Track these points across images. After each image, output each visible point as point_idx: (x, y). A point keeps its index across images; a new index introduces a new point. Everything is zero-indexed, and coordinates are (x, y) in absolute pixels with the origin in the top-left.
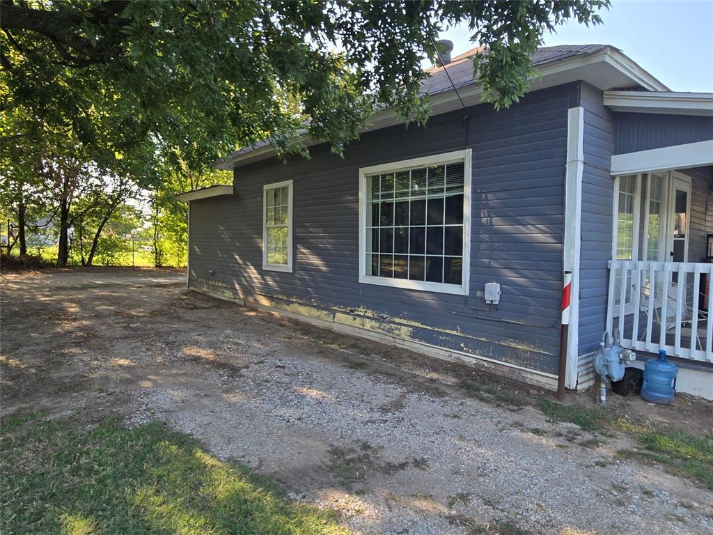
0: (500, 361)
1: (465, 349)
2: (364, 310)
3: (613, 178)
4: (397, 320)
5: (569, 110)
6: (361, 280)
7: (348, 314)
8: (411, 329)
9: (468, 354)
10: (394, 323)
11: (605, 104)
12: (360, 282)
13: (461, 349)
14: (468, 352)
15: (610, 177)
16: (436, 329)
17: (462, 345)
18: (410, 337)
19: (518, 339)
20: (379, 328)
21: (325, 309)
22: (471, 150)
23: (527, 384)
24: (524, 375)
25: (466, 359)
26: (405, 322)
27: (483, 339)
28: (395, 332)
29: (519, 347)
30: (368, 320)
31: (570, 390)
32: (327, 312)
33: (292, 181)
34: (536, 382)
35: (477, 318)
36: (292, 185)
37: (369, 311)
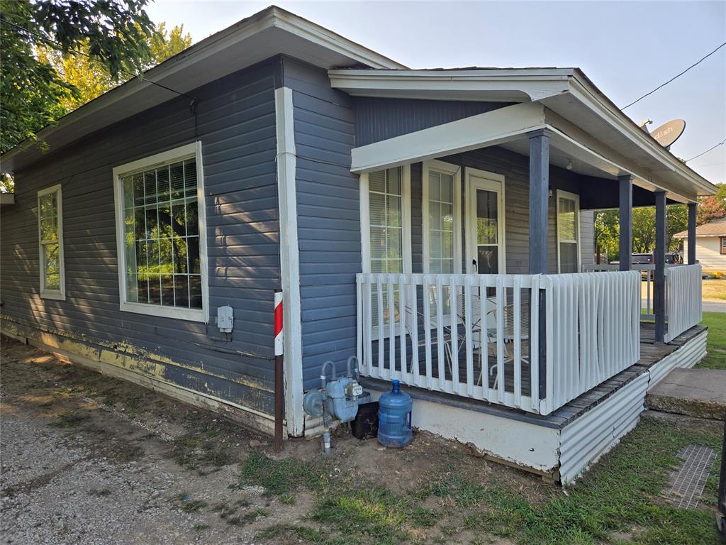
0: (237, 403)
1: (208, 390)
2: (125, 345)
3: (357, 176)
4: (152, 356)
5: (276, 91)
6: (123, 307)
7: (112, 350)
8: (164, 367)
9: (211, 397)
10: (149, 360)
11: (332, 86)
12: (121, 310)
13: (205, 391)
14: (211, 394)
15: (350, 175)
16: (184, 367)
17: (206, 385)
18: (163, 376)
19: (250, 375)
20: (138, 367)
21: (93, 345)
22: (200, 142)
23: (260, 431)
24: (258, 421)
25: (211, 403)
26: (157, 358)
27: (222, 377)
28: (150, 371)
29: (251, 385)
30: (128, 357)
31: (294, 437)
32: (94, 349)
33: (60, 185)
34: (267, 429)
35: (216, 350)
36: (60, 190)
37: (130, 346)
